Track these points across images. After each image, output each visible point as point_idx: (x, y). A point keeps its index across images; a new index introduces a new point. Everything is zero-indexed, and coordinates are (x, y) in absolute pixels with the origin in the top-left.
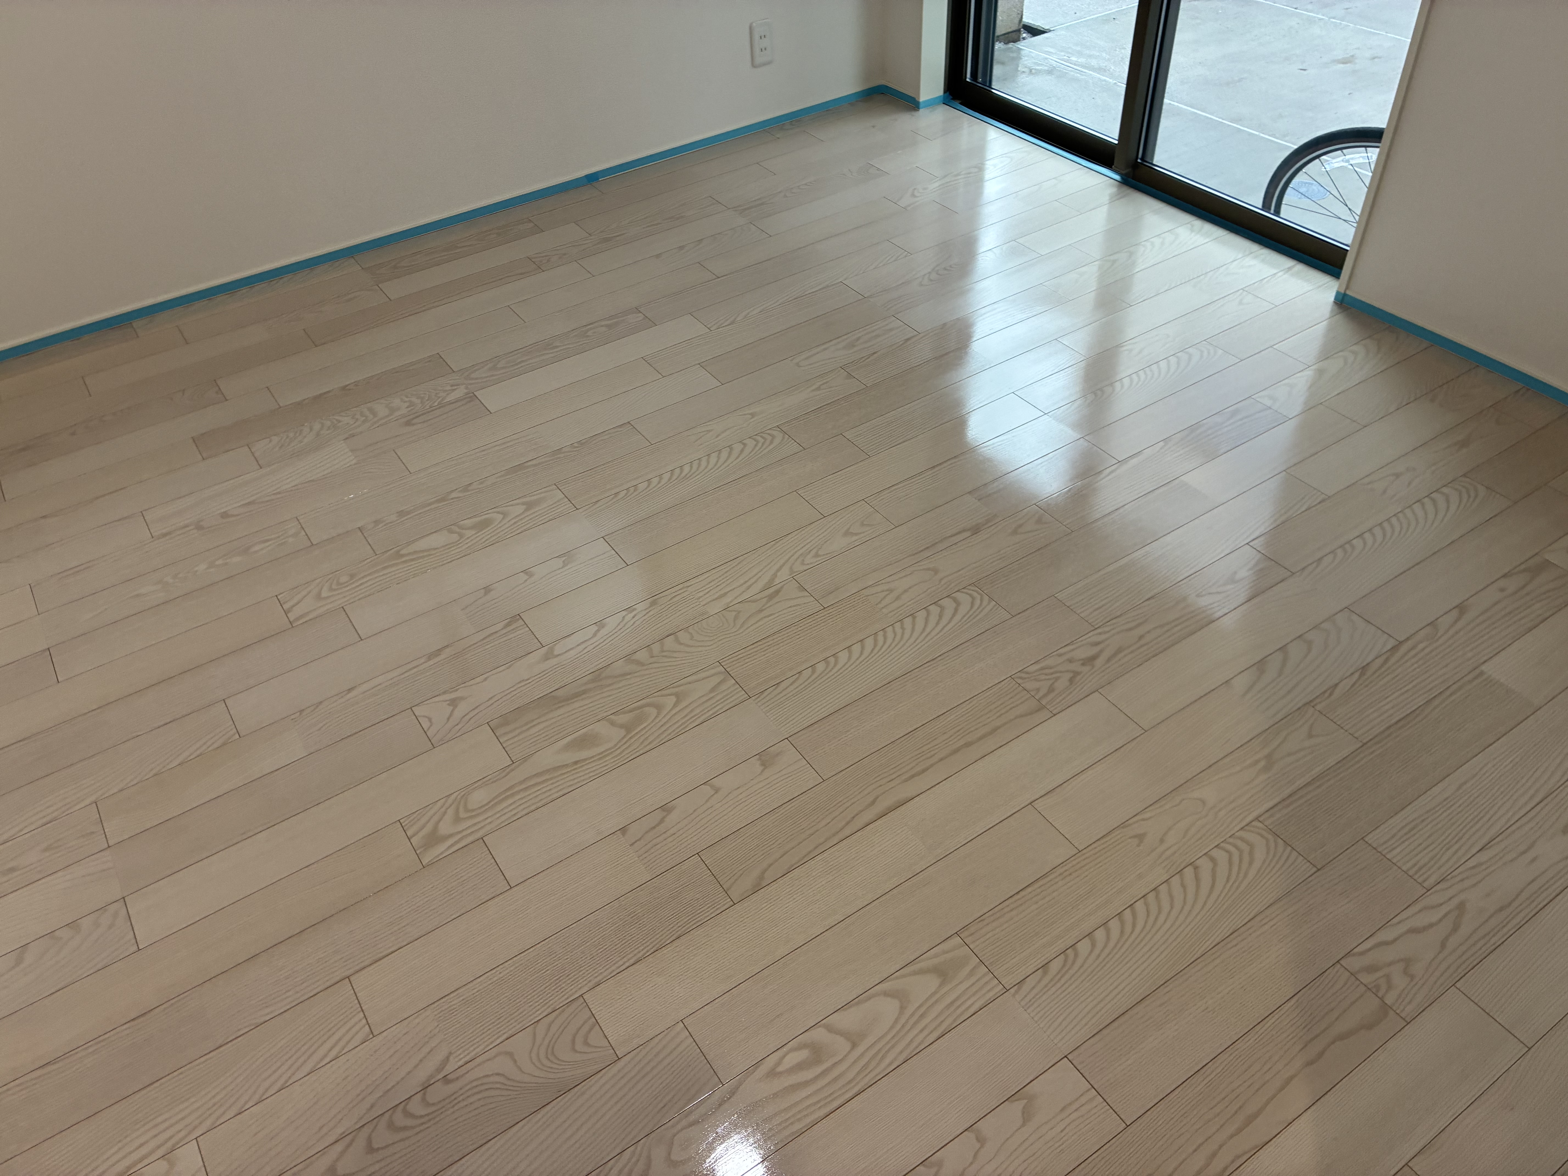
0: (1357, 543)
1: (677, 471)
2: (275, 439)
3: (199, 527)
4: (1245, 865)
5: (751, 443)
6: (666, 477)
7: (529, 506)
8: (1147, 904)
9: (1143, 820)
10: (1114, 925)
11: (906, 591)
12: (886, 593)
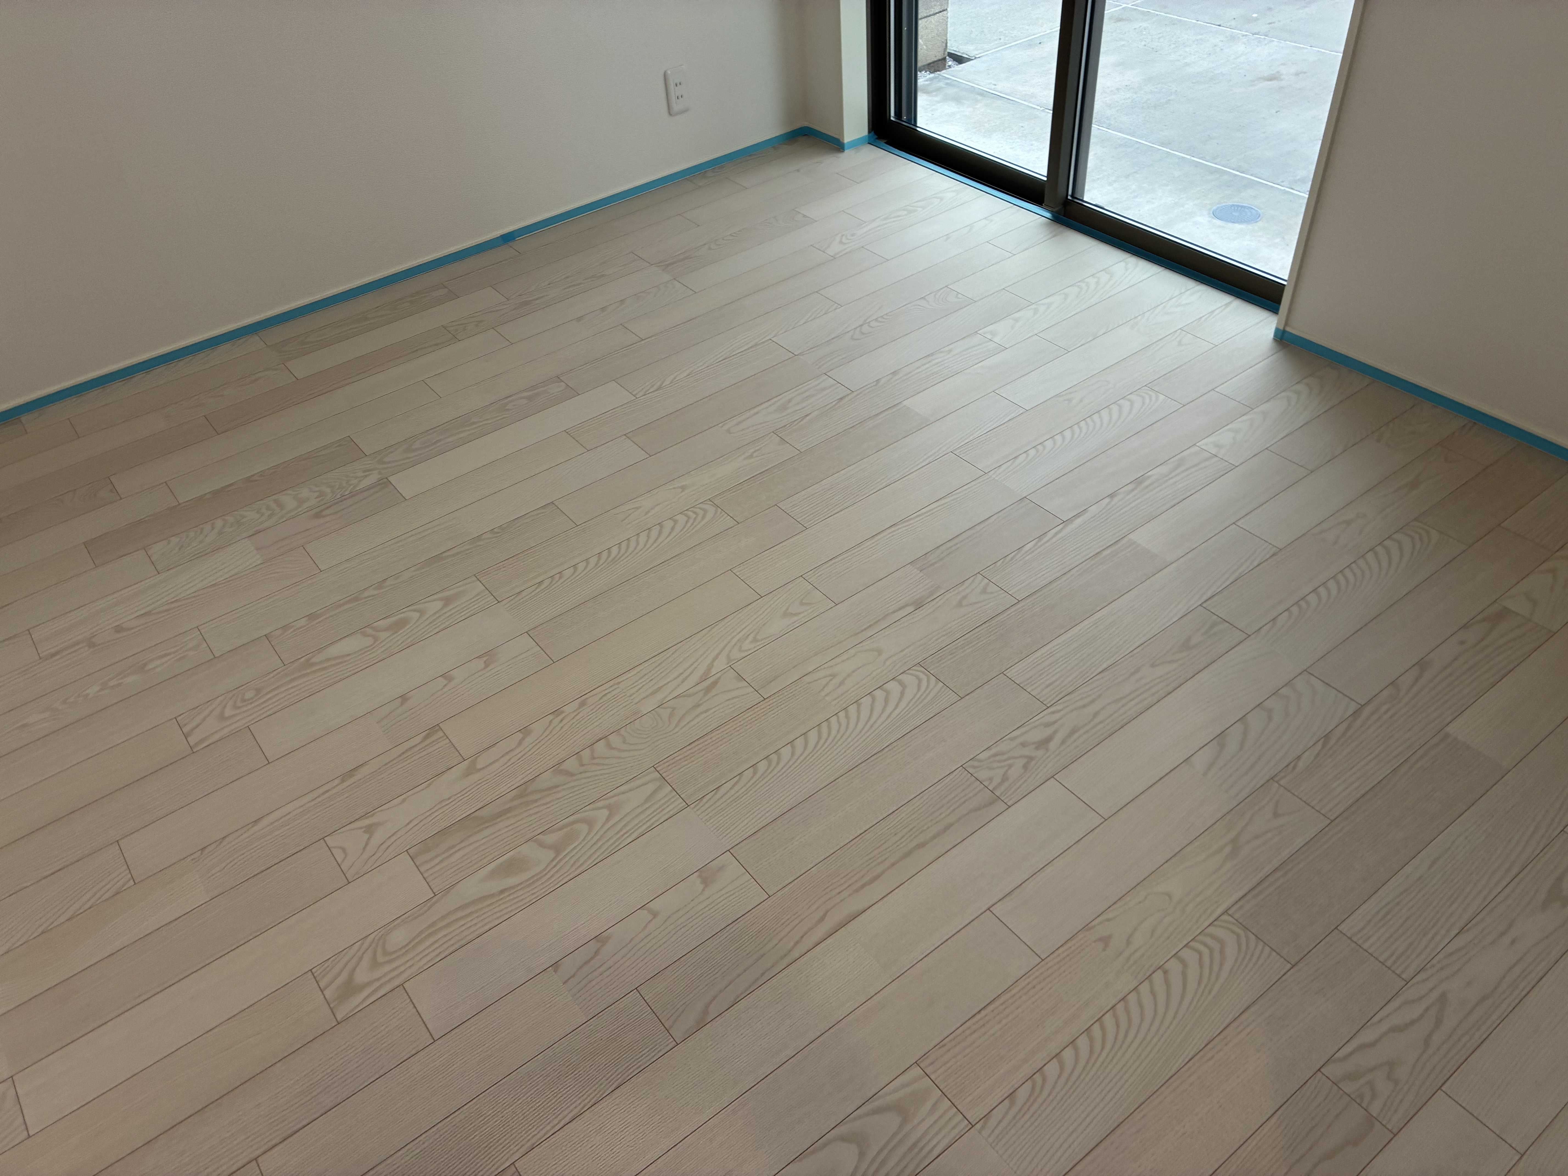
0: (1312, 598)
1: (605, 554)
2: (174, 540)
3: (92, 645)
4: (1216, 967)
5: (681, 519)
6: (593, 561)
7: (447, 601)
8: (1115, 1016)
9: (1108, 920)
10: (1083, 1042)
11: (849, 675)
12: (828, 679)
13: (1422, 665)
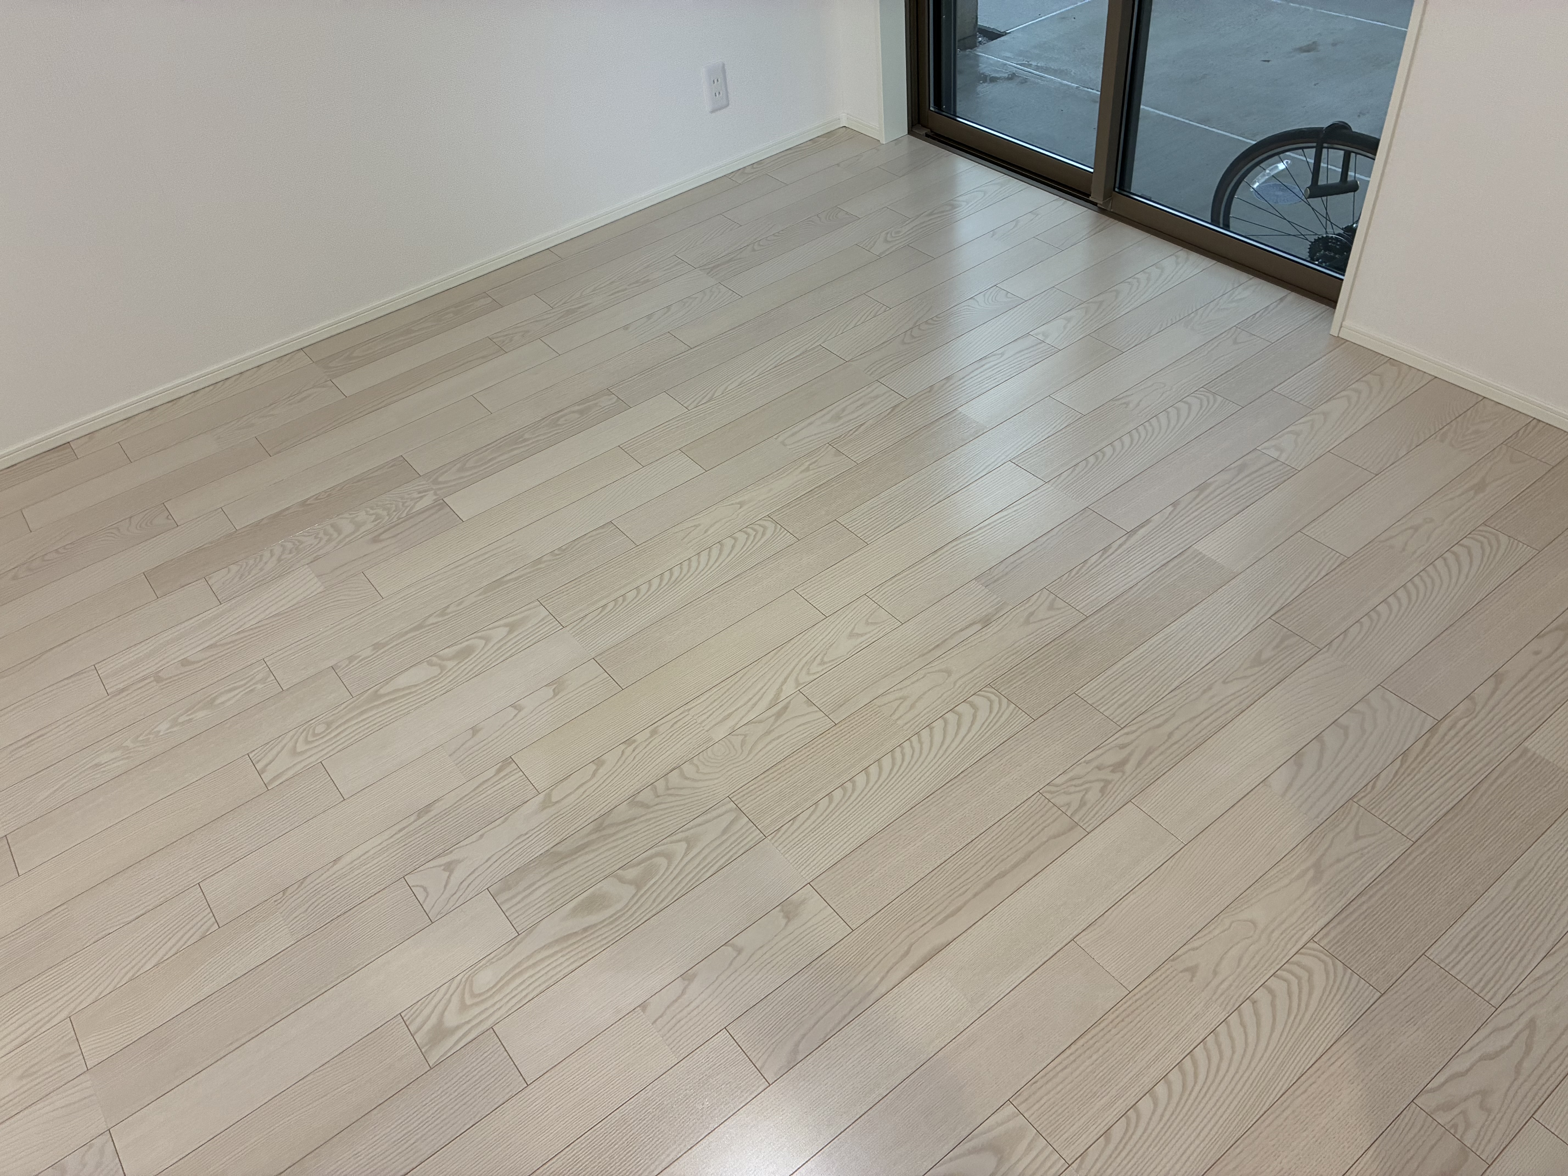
0: (1382, 608)
1: (667, 574)
2: (234, 568)
3: (158, 679)
4: (1304, 998)
5: (742, 537)
6: (656, 582)
7: (512, 627)
8: (1207, 1050)
9: (1193, 949)
10: (1175, 1076)
11: (920, 698)
12: (899, 702)
13: (1497, 677)
